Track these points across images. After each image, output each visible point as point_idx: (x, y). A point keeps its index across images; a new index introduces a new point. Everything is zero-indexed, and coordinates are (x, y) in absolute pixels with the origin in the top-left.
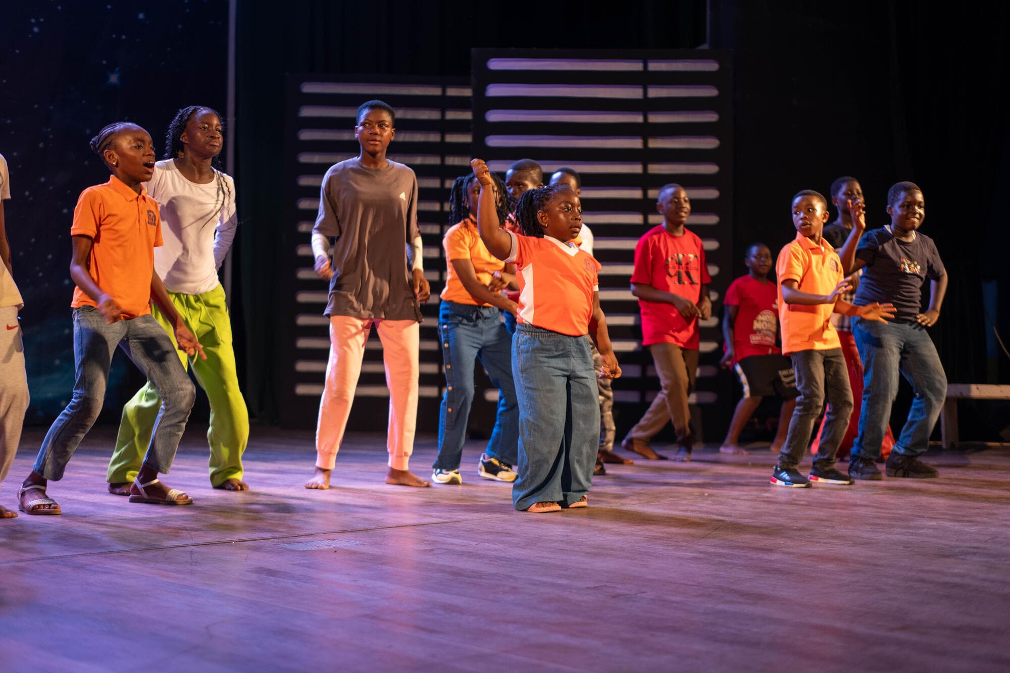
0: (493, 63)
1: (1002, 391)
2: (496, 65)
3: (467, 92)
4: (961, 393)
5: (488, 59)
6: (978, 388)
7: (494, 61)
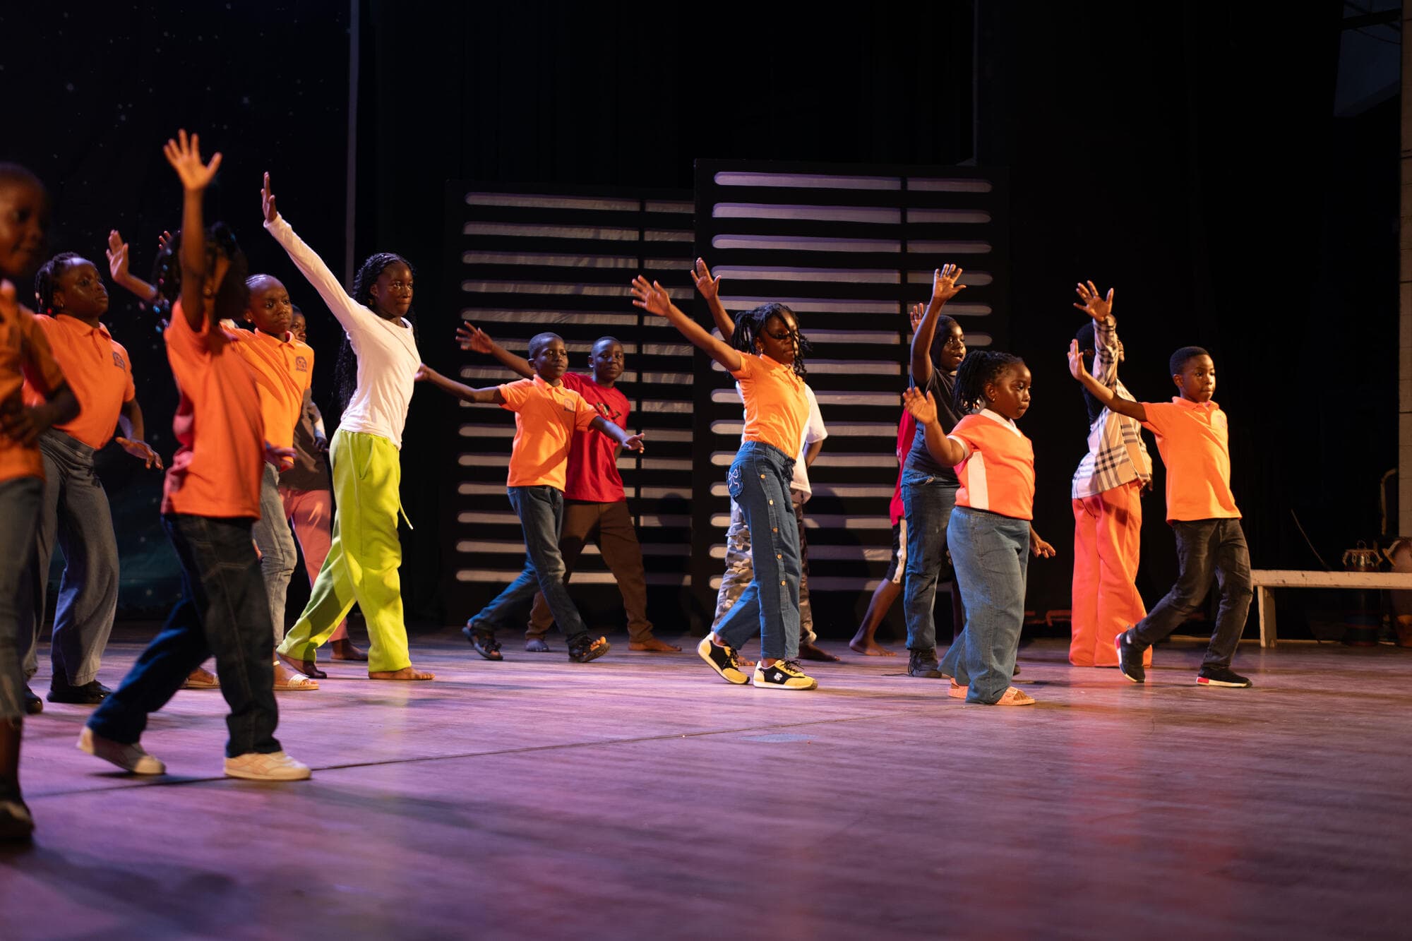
0: (721, 177)
1: (1331, 579)
2: (724, 179)
3: (689, 209)
4: (1284, 581)
5: (715, 173)
6: (1303, 575)
7: (721, 175)
